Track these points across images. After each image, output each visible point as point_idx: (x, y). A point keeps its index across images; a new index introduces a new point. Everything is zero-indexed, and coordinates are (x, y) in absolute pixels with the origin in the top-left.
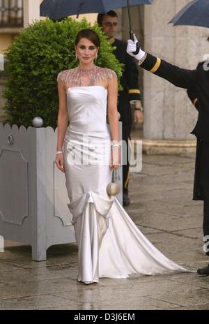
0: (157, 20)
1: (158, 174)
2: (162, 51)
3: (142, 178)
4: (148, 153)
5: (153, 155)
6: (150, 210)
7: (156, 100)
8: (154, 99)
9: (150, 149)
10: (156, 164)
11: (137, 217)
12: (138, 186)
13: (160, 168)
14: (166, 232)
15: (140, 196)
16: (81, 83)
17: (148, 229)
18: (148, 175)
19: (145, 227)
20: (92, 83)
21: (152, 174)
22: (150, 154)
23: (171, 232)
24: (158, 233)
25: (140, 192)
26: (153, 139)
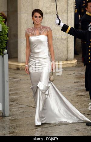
0: (23, 6)
1: (25, 79)
2: (26, 21)
3: (18, 81)
4: (20, 69)
5: (22, 70)
6: (22, 96)
7: (24, 44)
8: (23, 43)
9: (21, 67)
10: (24, 74)
11: (16, 100)
12: (16, 85)
13: (26, 76)
14: (29, 106)
15: (17, 89)
16: (35, 34)
17: (21, 105)
18: (20, 79)
19: (19, 104)
20: (40, 34)
21: (22, 79)
22: (21, 70)
23: (32, 107)
24: (25, 107)
25: (17, 88)
26: (23, 63)
